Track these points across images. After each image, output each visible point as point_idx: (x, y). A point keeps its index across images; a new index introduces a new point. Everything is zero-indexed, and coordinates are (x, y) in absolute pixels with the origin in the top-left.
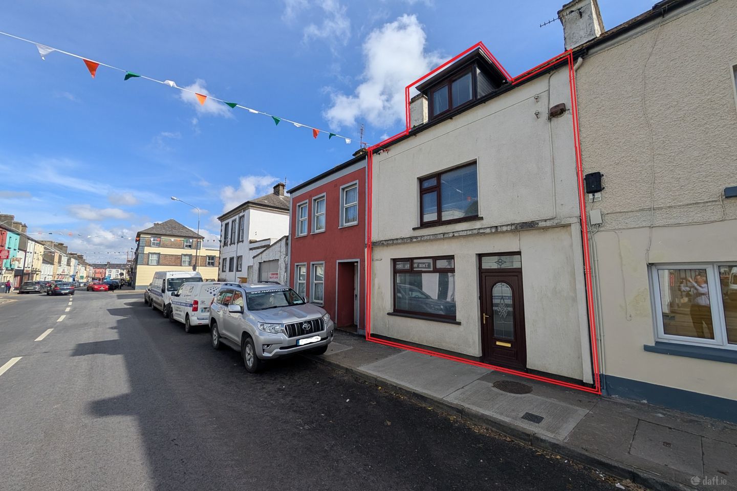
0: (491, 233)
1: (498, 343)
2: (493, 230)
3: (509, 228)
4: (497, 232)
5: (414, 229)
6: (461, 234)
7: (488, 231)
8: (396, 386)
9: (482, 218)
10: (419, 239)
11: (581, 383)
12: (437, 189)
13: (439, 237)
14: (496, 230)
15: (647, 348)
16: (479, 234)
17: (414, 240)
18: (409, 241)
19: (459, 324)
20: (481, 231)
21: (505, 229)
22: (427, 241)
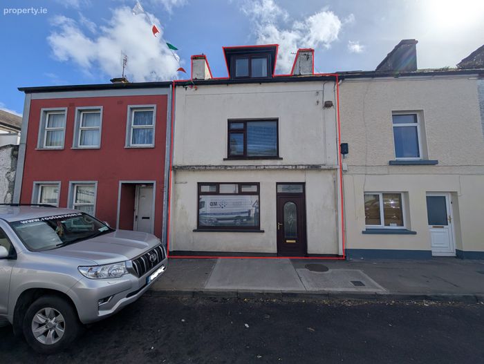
0: (292, 169)
1: (287, 241)
2: (294, 168)
3: (304, 167)
4: (296, 169)
5: (224, 159)
6: (270, 167)
7: (290, 167)
8: (263, 293)
9: (282, 159)
10: (234, 168)
11: (337, 256)
12: (243, 131)
13: (252, 168)
14: (296, 168)
15: (363, 232)
16: (284, 169)
17: (229, 168)
18: (223, 168)
19: (263, 232)
20: (286, 167)
21: (301, 167)
22: (241, 170)
